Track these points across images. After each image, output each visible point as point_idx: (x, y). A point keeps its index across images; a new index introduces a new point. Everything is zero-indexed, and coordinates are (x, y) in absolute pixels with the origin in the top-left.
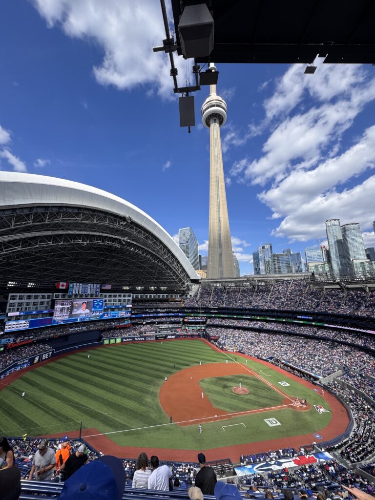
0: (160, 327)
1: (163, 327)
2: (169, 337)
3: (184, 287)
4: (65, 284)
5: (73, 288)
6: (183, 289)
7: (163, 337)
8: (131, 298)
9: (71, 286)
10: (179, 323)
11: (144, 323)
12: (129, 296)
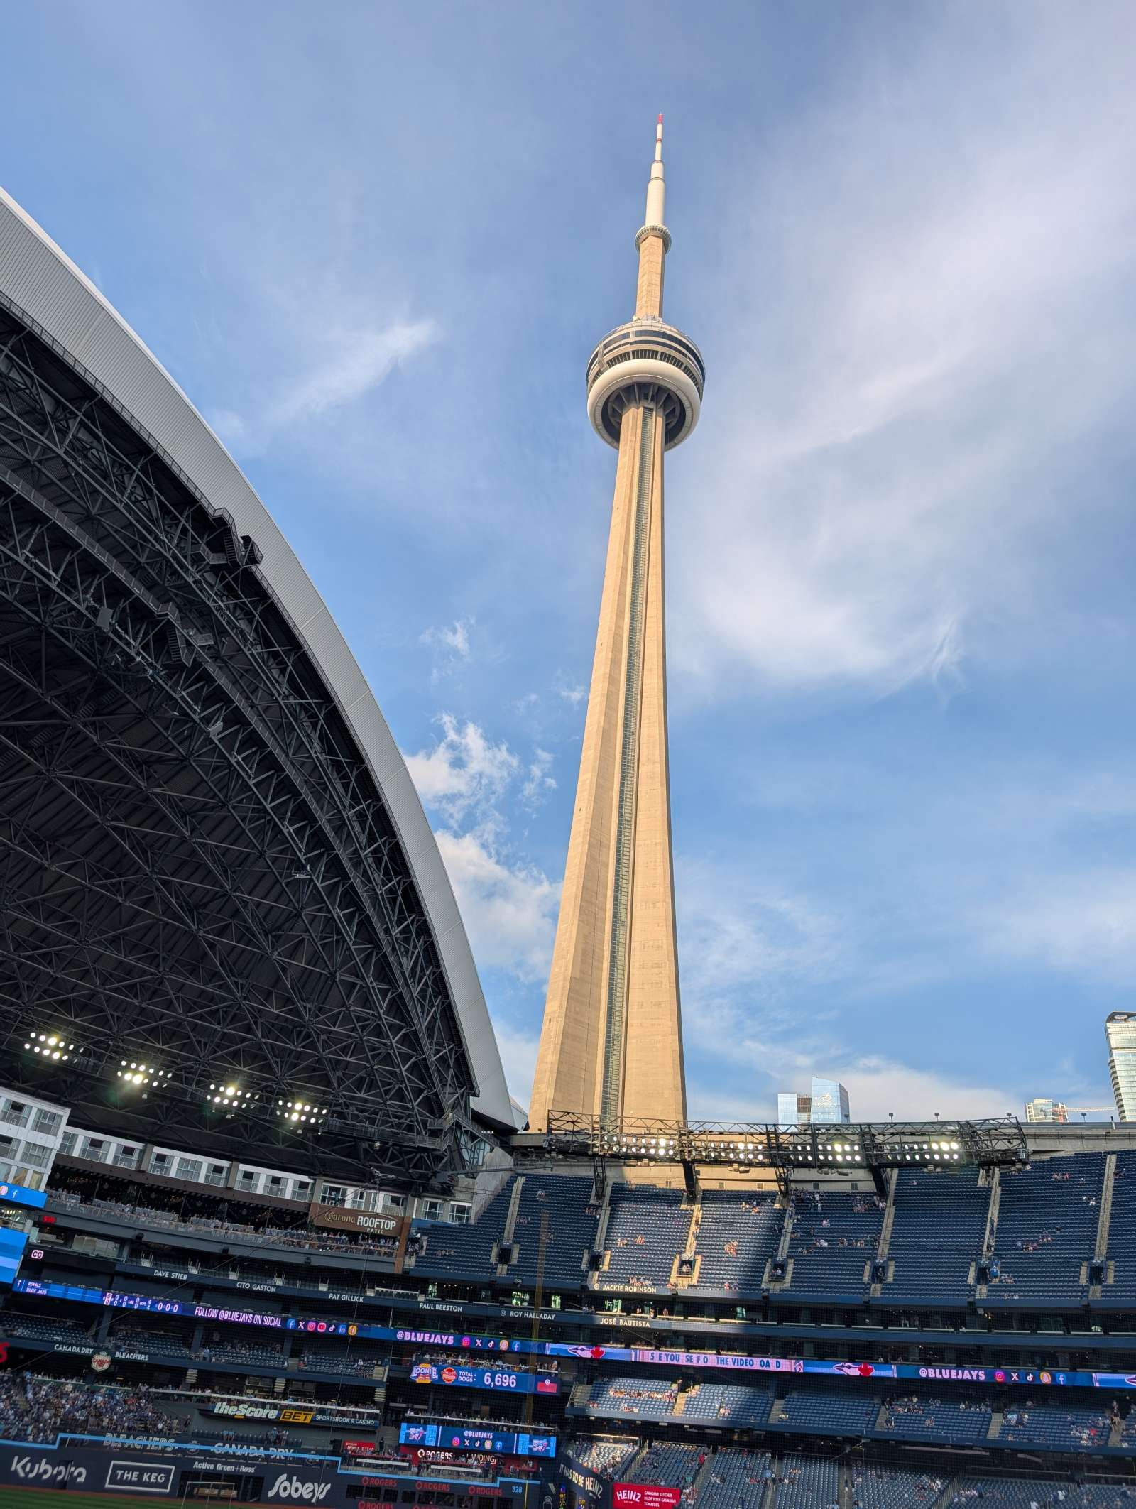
0: (222, 1409)
1: (243, 1411)
2: (284, 1487)
3: (435, 1134)
6: (427, 1142)
7: (235, 1478)
8: (53, 1143)
10: (363, 1394)
11: (101, 1362)
12: (44, 1125)
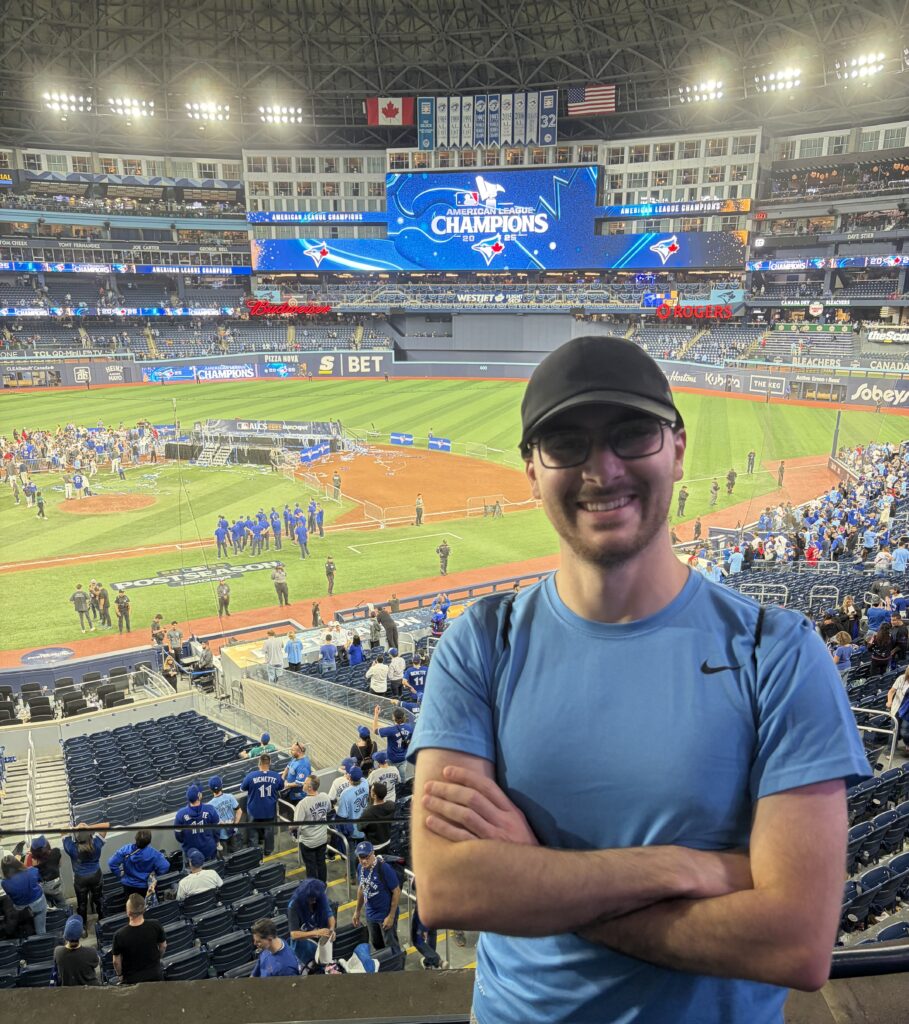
2: (866, 392)
4: (398, 103)
5: (432, 118)
8: (753, 159)
9: (426, 109)
